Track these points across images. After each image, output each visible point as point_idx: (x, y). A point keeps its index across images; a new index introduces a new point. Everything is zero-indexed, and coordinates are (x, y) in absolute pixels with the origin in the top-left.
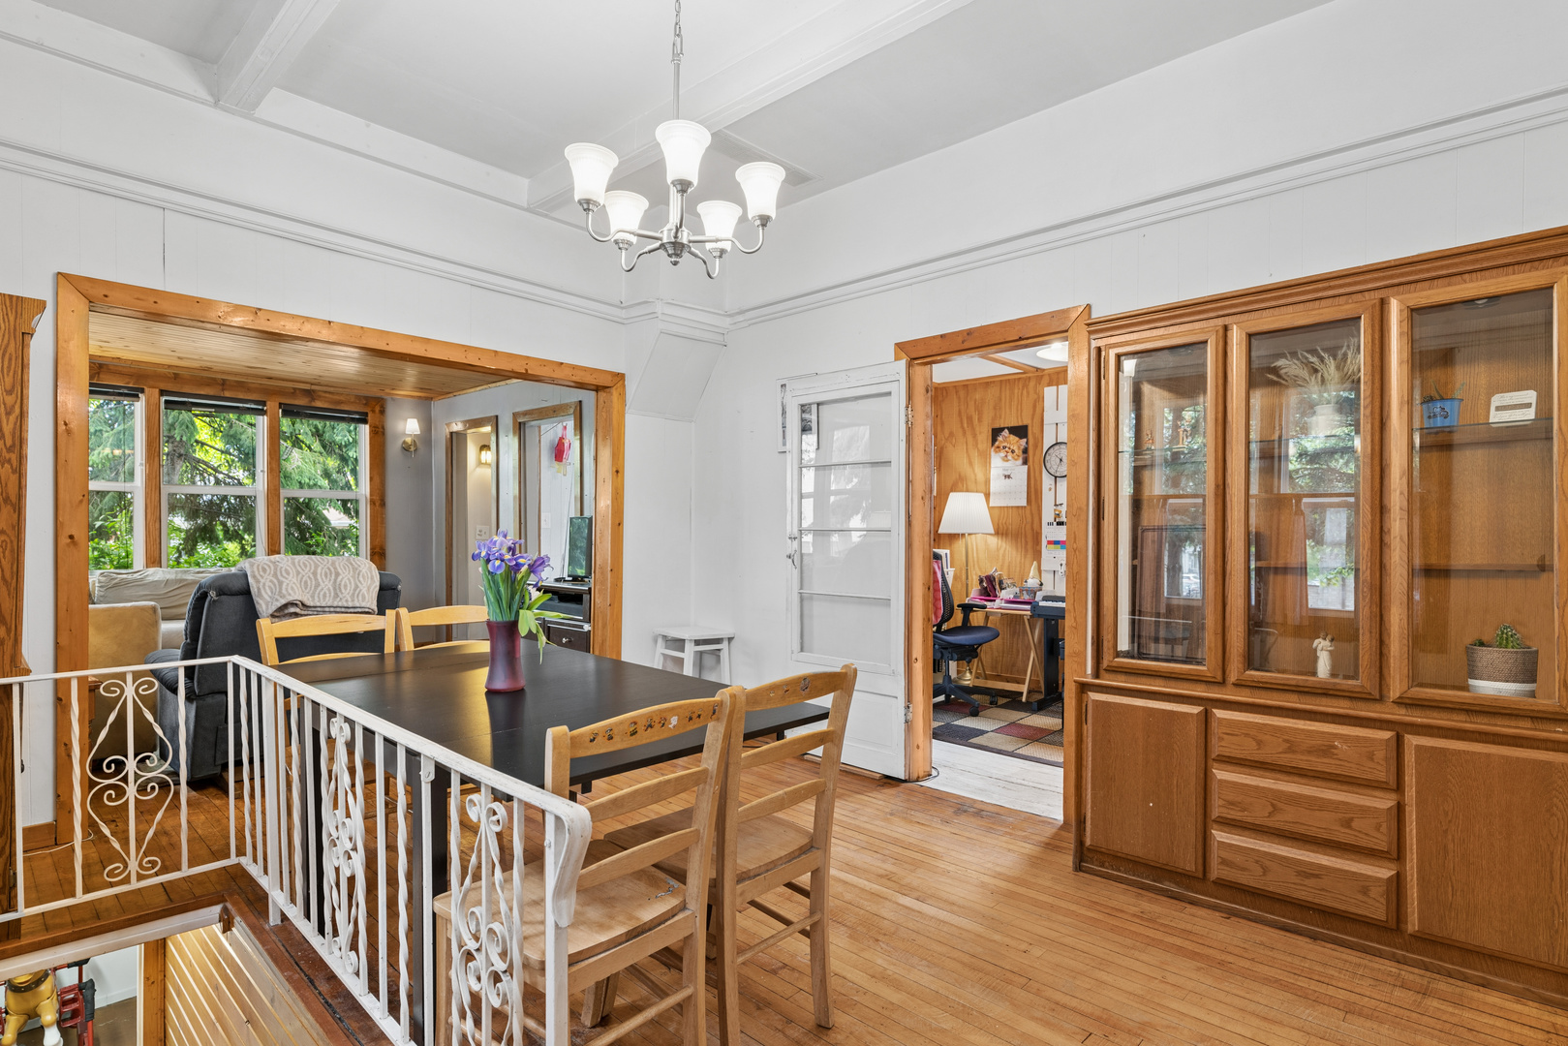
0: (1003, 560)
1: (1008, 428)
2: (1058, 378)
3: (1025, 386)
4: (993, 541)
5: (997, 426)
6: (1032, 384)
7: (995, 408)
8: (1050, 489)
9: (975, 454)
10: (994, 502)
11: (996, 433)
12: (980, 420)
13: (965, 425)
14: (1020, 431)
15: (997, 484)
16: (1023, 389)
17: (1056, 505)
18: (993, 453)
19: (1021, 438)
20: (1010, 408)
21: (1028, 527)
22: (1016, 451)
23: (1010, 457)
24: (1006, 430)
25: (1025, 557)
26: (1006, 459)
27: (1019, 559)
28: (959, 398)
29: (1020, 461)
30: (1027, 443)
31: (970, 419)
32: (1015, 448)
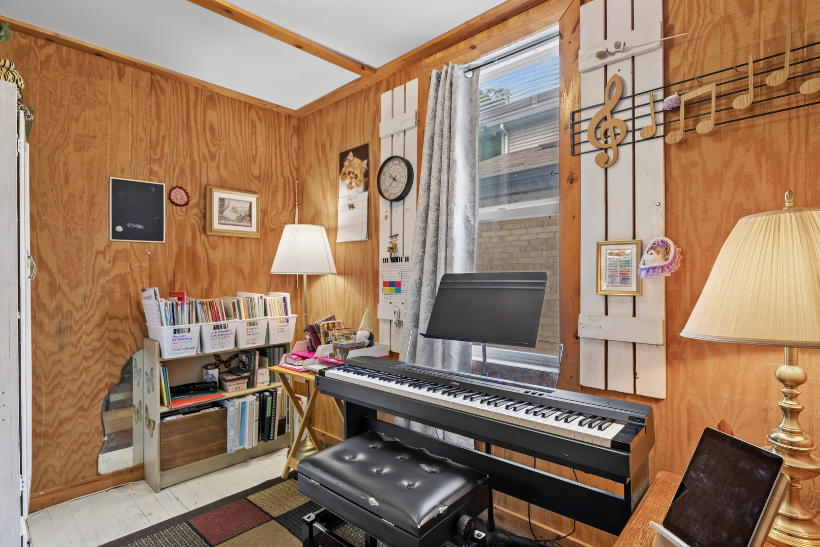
0: (349, 304)
1: (352, 150)
2: (395, 80)
3: (367, 98)
4: (341, 281)
5: (344, 150)
6: (372, 94)
7: (342, 131)
8: (386, 217)
9: (327, 185)
10: (342, 237)
11: (343, 156)
12: (331, 147)
13: (320, 154)
14: (362, 152)
15: (344, 216)
16: (365, 102)
17: (391, 237)
18: (340, 181)
19: (362, 160)
20: (355, 128)
21: (369, 265)
22: (359, 175)
23: (353, 184)
24: (351, 153)
25: (367, 302)
26: (350, 187)
27: (361, 304)
28: (316, 125)
29: (362, 188)
30: (368, 165)
31: (323, 146)
32: (358, 172)
